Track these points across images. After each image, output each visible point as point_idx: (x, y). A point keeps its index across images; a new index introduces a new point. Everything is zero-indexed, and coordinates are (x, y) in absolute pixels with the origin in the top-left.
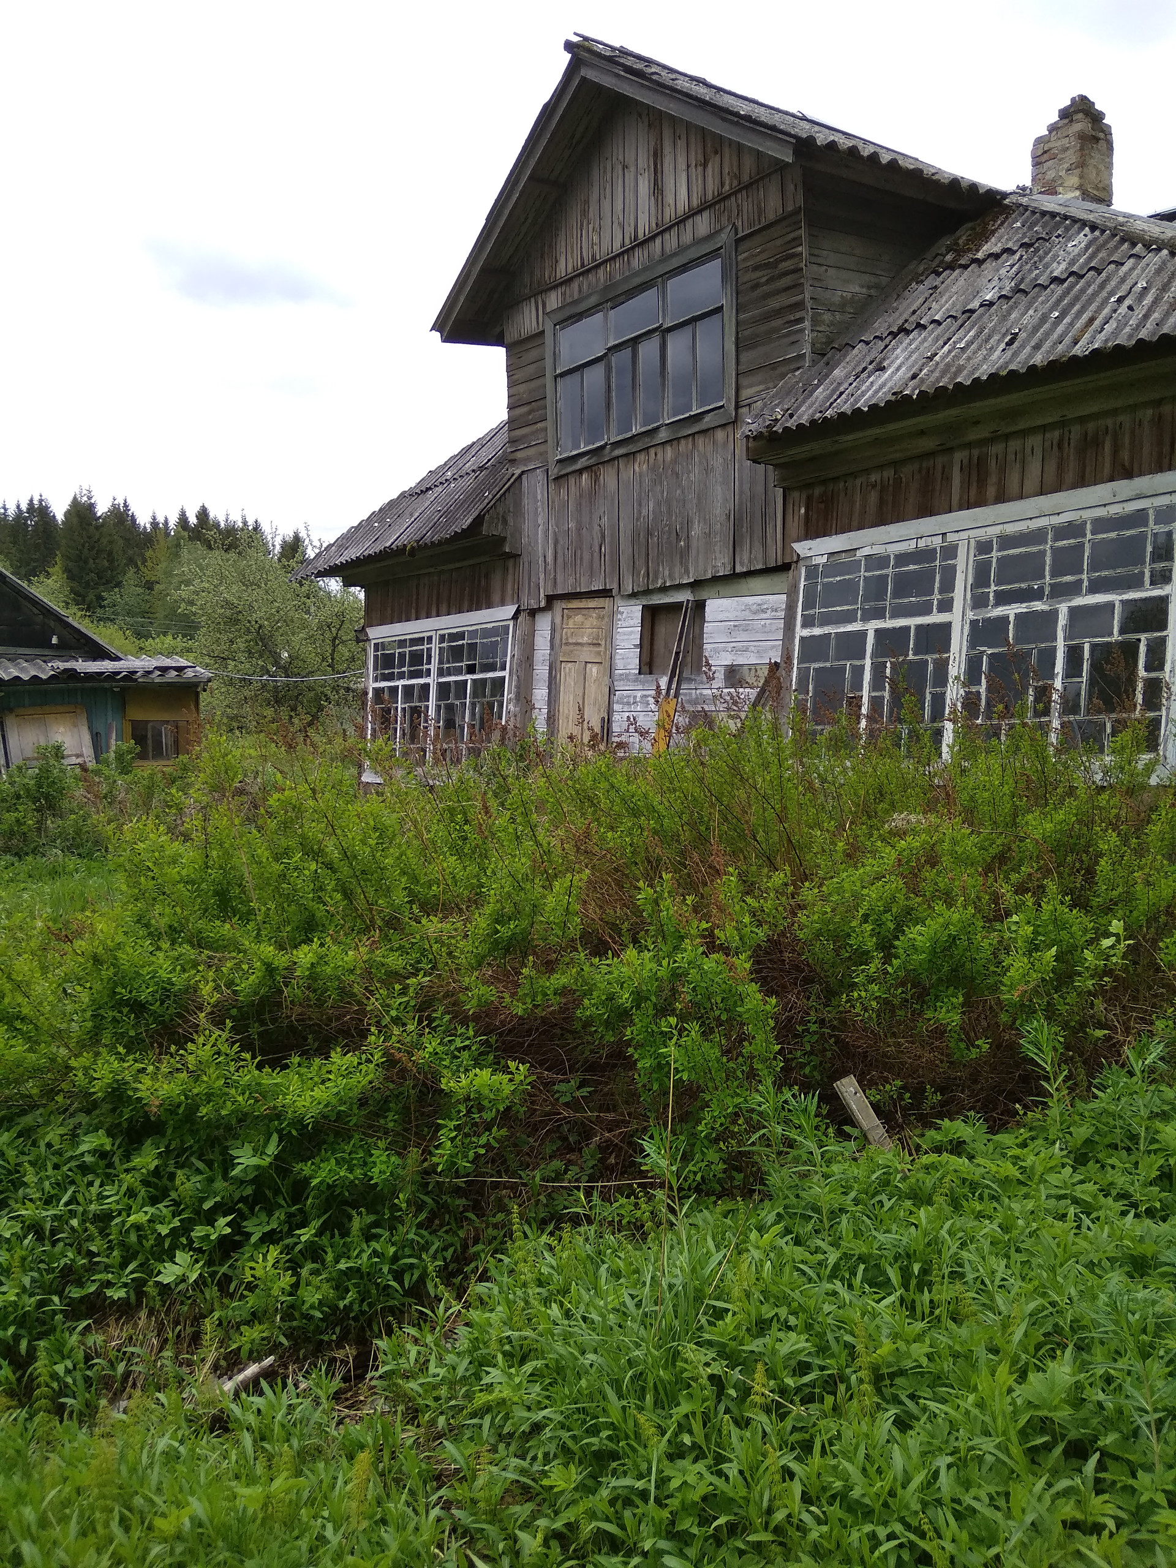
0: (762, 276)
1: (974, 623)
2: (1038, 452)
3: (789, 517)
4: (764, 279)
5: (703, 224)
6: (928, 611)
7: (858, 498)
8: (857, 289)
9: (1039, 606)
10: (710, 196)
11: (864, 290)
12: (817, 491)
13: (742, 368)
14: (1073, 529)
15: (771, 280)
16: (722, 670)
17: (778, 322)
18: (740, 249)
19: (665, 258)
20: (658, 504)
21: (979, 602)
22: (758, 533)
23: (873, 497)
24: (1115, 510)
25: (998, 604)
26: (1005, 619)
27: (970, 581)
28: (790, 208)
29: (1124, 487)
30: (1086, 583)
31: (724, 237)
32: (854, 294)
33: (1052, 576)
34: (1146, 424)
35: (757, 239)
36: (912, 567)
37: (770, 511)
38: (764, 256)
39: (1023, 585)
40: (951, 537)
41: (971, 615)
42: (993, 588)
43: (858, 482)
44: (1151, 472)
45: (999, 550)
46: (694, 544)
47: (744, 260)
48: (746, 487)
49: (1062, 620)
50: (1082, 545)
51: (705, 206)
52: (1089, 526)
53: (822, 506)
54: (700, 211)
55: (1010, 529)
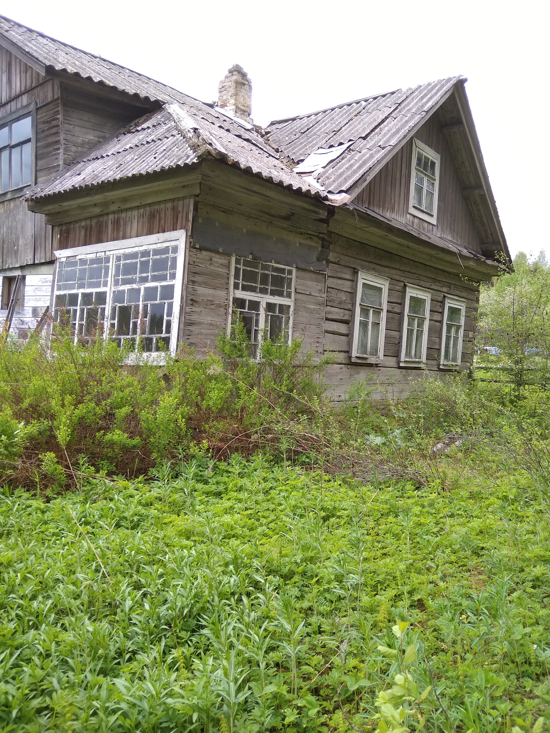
0: (45, 126)
1: (114, 292)
2: (136, 217)
3: (54, 239)
4: (46, 128)
5: (25, 99)
6: (99, 286)
7: (77, 232)
8: (92, 138)
9: (135, 286)
10: (28, 87)
11: (96, 139)
12: (64, 228)
13: (38, 168)
14: (145, 253)
15: (48, 129)
16: (31, 309)
17: (51, 149)
18: (39, 113)
19: (11, 113)
20: (8, 228)
21: (116, 283)
22: (43, 246)
23: (83, 233)
24: (159, 246)
25: (122, 284)
26: (124, 291)
27: (113, 273)
28: (56, 97)
29: (162, 236)
30: (150, 277)
31: (32, 107)
32: (90, 140)
33: (140, 273)
34: (169, 209)
35: (44, 109)
36: (95, 265)
37: (47, 235)
38: (47, 117)
39: (130, 277)
40: (108, 253)
41: (113, 289)
42: (121, 277)
43: (78, 225)
44: (170, 231)
45: (123, 260)
46: (20, 248)
47: (40, 118)
48: (39, 224)
49: (142, 293)
50: (149, 261)
51: (26, 92)
52: (151, 252)
53: (65, 235)
54: (24, 93)
55: (127, 251)
